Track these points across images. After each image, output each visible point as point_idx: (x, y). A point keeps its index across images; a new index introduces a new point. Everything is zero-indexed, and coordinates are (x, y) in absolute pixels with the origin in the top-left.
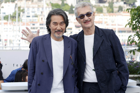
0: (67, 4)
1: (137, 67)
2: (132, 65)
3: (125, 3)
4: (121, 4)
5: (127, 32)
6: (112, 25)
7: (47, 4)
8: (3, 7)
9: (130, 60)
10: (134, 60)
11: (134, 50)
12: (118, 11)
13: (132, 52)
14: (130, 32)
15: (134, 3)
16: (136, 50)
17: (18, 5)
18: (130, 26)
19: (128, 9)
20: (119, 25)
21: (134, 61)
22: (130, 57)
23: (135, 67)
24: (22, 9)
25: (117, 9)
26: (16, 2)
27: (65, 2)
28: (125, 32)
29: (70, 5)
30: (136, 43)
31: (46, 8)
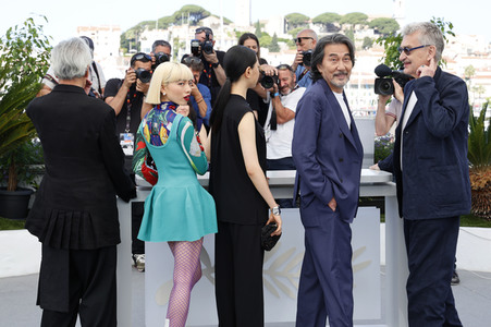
0: (267, 34)
3: (376, 32)
4: (370, 33)
7: (229, 34)
8: (145, 39)
12: (364, 47)
15: (394, 33)
17: (174, 35)
19: (380, 40)
20: (363, 74)
24: (180, 42)
25: (361, 43)
26: (170, 29)
27: (262, 30)
29: (272, 35)
31: (226, 41)
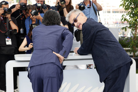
1: (128, 42)
2: (124, 40)
5: (120, 12)
6: (107, 6)
9: (122, 35)
10: (125, 35)
11: (126, 27)
13: (124, 29)
14: (122, 12)
16: (127, 27)
18: (123, 7)
21: (125, 37)
22: (122, 33)
23: (126, 42)
28: (118, 12)
30: (128, 22)
